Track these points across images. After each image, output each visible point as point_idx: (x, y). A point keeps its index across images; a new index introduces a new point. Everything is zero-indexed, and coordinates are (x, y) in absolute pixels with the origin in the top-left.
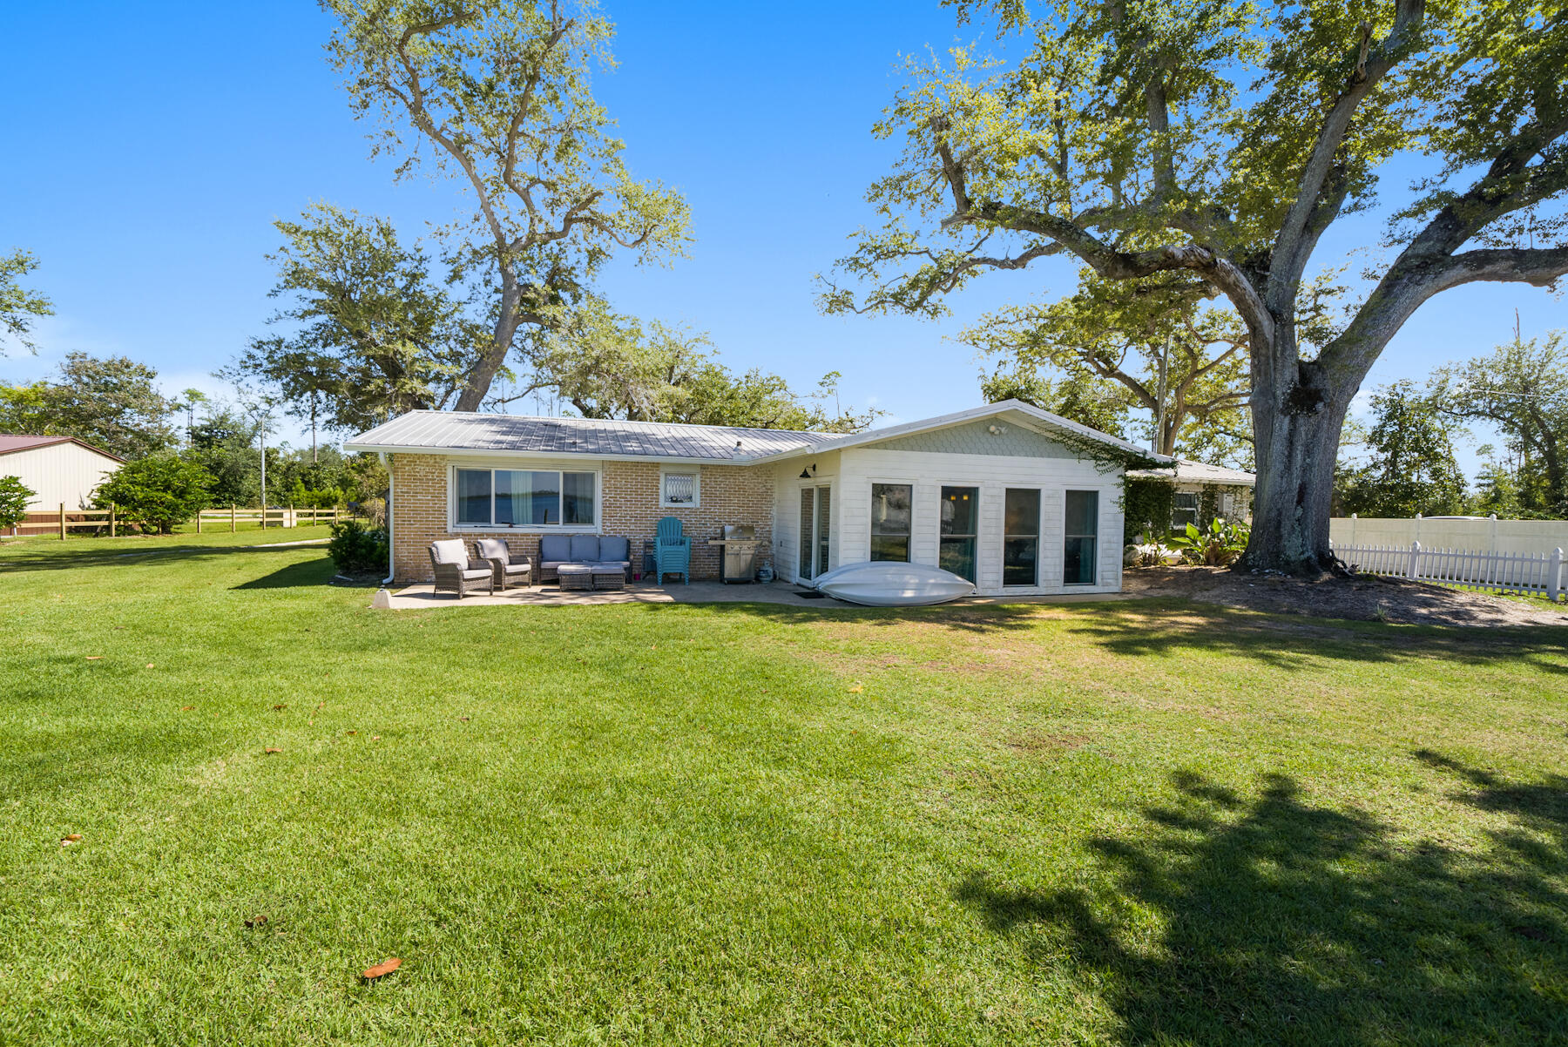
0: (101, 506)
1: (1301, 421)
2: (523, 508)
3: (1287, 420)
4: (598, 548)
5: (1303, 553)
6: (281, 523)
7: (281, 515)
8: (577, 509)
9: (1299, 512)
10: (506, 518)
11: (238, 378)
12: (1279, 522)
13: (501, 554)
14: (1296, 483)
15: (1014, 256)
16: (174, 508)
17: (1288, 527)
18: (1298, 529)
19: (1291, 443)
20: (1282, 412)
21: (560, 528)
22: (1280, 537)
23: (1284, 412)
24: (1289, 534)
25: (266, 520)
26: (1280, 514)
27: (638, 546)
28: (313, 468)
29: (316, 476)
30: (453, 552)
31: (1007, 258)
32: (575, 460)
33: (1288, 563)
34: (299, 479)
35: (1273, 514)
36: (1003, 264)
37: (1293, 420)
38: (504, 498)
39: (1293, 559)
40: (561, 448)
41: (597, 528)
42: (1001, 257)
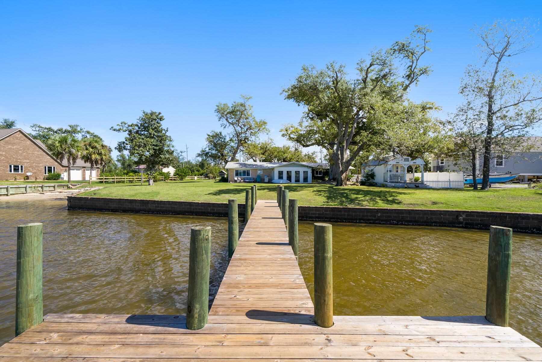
0: (174, 176)
2: (242, 174)
4: (250, 179)
8: (248, 174)
10: (240, 175)
13: (240, 179)
16: (184, 176)
21: (246, 176)
27: (255, 178)
30: (236, 179)
32: (248, 169)
38: (240, 173)
40: (247, 167)
41: (250, 177)
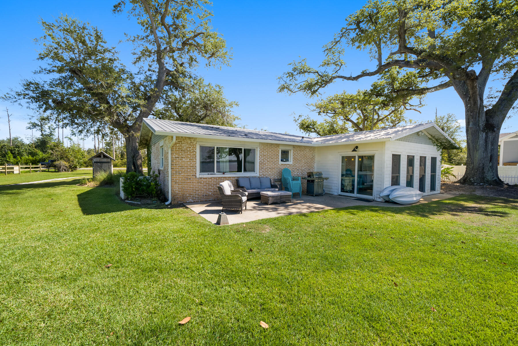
1: (490, 134)
3: (484, 134)
4: (260, 183)
5: (493, 178)
6: (13, 172)
7: (13, 168)
9: (491, 164)
11: (15, 100)
12: (483, 168)
14: (489, 155)
15: (354, 76)
17: (487, 170)
18: (491, 170)
19: (486, 141)
20: (482, 131)
21: (243, 174)
22: (484, 172)
23: (484, 131)
24: (488, 172)
25: (7, 170)
26: (484, 165)
28: (17, 147)
29: (18, 151)
31: (351, 76)
33: (488, 181)
34: (9, 152)
35: (481, 165)
36: (349, 79)
37: (487, 134)
39: (490, 180)
41: (257, 174)
42: (349, 76)
